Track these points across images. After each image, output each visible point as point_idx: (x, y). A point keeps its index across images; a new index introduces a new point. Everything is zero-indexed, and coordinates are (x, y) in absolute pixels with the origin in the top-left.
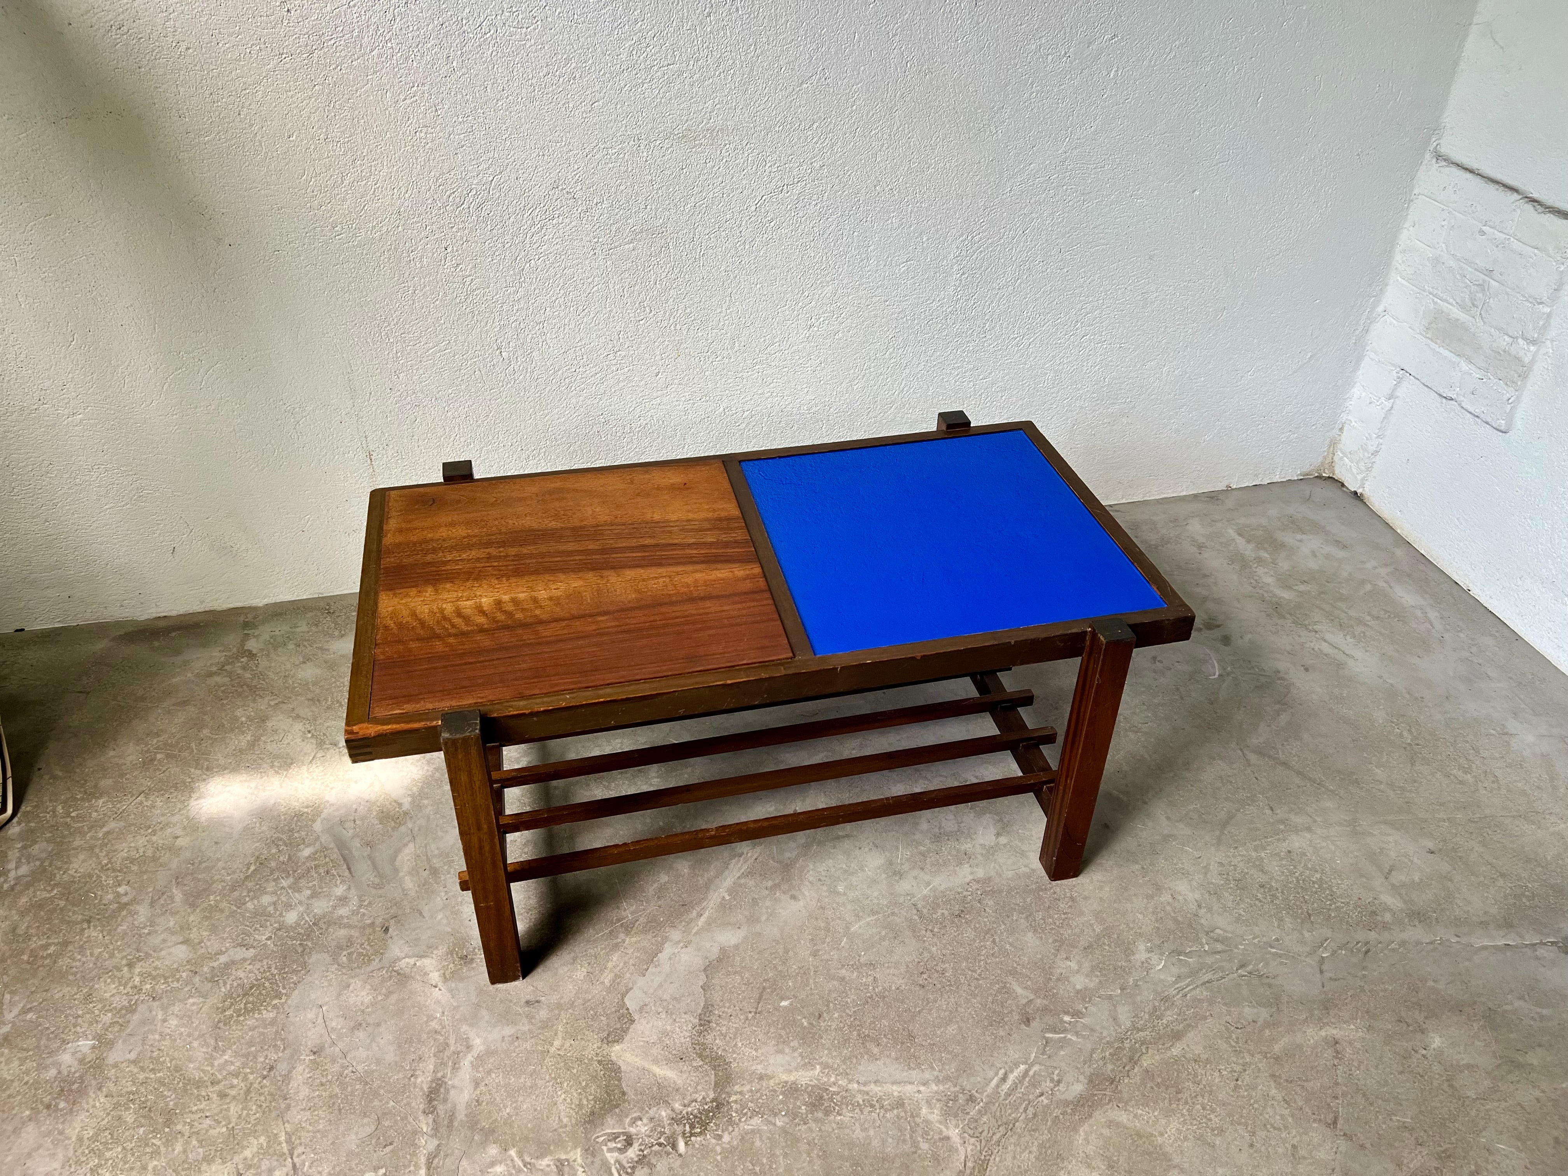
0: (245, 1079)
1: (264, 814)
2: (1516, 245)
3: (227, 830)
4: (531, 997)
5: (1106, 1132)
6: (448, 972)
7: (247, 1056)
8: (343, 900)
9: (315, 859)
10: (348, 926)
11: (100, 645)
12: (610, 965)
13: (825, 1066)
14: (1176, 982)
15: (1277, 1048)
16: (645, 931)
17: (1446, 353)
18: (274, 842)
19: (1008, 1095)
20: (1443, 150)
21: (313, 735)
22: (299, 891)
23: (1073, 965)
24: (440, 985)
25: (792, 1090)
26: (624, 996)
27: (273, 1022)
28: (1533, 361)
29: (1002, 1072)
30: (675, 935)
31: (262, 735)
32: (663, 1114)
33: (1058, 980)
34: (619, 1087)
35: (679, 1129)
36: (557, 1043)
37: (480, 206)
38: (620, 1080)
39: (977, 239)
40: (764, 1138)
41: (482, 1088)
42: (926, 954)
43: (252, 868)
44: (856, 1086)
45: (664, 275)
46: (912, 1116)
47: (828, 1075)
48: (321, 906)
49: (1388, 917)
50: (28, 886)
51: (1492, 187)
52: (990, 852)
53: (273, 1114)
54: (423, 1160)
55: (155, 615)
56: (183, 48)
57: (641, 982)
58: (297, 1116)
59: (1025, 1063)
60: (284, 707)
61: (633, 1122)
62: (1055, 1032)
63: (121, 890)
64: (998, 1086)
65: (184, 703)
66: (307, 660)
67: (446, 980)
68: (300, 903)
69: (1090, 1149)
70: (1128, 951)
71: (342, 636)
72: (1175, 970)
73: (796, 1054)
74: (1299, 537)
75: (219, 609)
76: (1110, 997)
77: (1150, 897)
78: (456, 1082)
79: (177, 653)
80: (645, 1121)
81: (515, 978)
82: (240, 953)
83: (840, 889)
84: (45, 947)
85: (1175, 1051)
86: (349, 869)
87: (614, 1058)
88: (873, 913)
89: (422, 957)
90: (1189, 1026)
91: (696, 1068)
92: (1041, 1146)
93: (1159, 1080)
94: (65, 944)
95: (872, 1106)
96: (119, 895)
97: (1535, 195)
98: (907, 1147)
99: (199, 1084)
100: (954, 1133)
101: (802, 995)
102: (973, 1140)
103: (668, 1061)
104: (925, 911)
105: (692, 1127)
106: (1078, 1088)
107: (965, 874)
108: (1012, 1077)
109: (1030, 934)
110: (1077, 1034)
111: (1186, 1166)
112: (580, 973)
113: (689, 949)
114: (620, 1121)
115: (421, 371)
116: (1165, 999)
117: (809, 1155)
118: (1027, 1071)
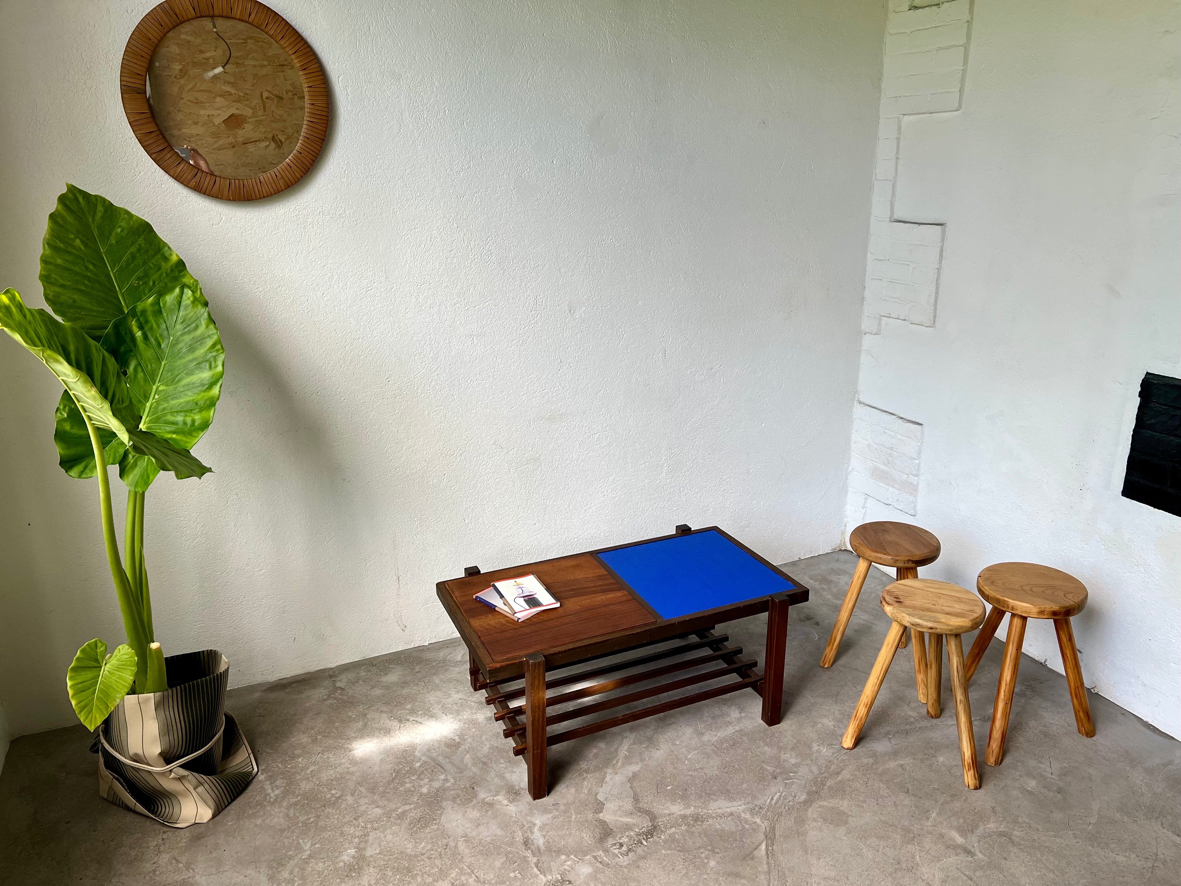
0: (436, 851)
1: (387, 752)
2: (899, 436)
3: (372, 762)
4: (554, 803)
5: (820, 809)
6: (511, 800)
7: (433, 842)
8: (446, 780)
9: (424, 767)
10: (454, 790)
11: (257, 695)
12: (584, 786)
13: (695, 807)
14: (832, 755)
15: (879, 771)
16: (595, 771)
17: (882, 485)
18: (399, 763)
19: (775, 804)
20: (861, 400)
21: (394, 718)
22: (422, 780)
23: (788, 755)
24: (509, 804)
25: (684, 817)
26: (596, 796)
27: (438, 829)
28: (918, 484)
29: (770, 797)
30: (609, 771)
31: (368, 721)
32: (632, 834)
33: (783, 762)
34: (609, 827)
35: (641, 837)
36: (573, 817)
37: (461, 455)
38: (608, 825)
39: (673, 451)
40: (679, 834)
41: (547, 837)
42: (724, 761)
43: (394, 775)
44: (711, 811)
45: (539, 478)
46: (738, 817)
47: (698, 809)
48: (436, 785)
49: (912, 719)
50: (284, 798)
51: (884, 413)
52: (739, 720)
53: (457, 861)
54: (533, 866)
55: (278, 678)
56: (343, 398)
57: (601, 790)
58: (468, 860)
59: (779, 792)
60: (373, 708)
61: (620, 838)
62: (788, 780)
63: (333, 792)
64: (770, 802)
65: (318, 714)
66: (373, 687)
67: (511, 802)
68: (426, 784)
69: (815, 816)
70: (810, 747)
71: (386, 674)
72: (831, 751)
73: (681, 805)
74: (838, 577)
75: (312, 671)
76: (807, 765)
77: (813, 727)
78: (534, 837)
79: (301, 693)
80: (625, 837)
81: (543, 796)
82: (407, 807)
83: (677, 743)
84: (309, 819)
85: (839, 778)
86: (442, 768)
87: (601, 818)
88: (695, 750)
89: (495, 796)
90: (842, 769)
91: (639, 816)
92: (795, 818)
93: (836, 789)
94: (318, 817)
95: (720, 817)
96: (333, 794)
97: (902, 416)
98: (740, 828)
99: (416, 856)
100: (758, 820)
101: (676, 784)
102: (766, 821)
103: (626, 816)
104: (718, 746)
105: (646, 836)
106: (803, 797)
107: (730, 730)
108: (775, 798)
109: (766, 747)
110: (798, 779)
111: (854, 815)
112: (573, 791)
113: (618, 775)
114: (614, 838)
115: (427, 533)
116: (830, 762)
117: (700, 837)
118: (780, 796)
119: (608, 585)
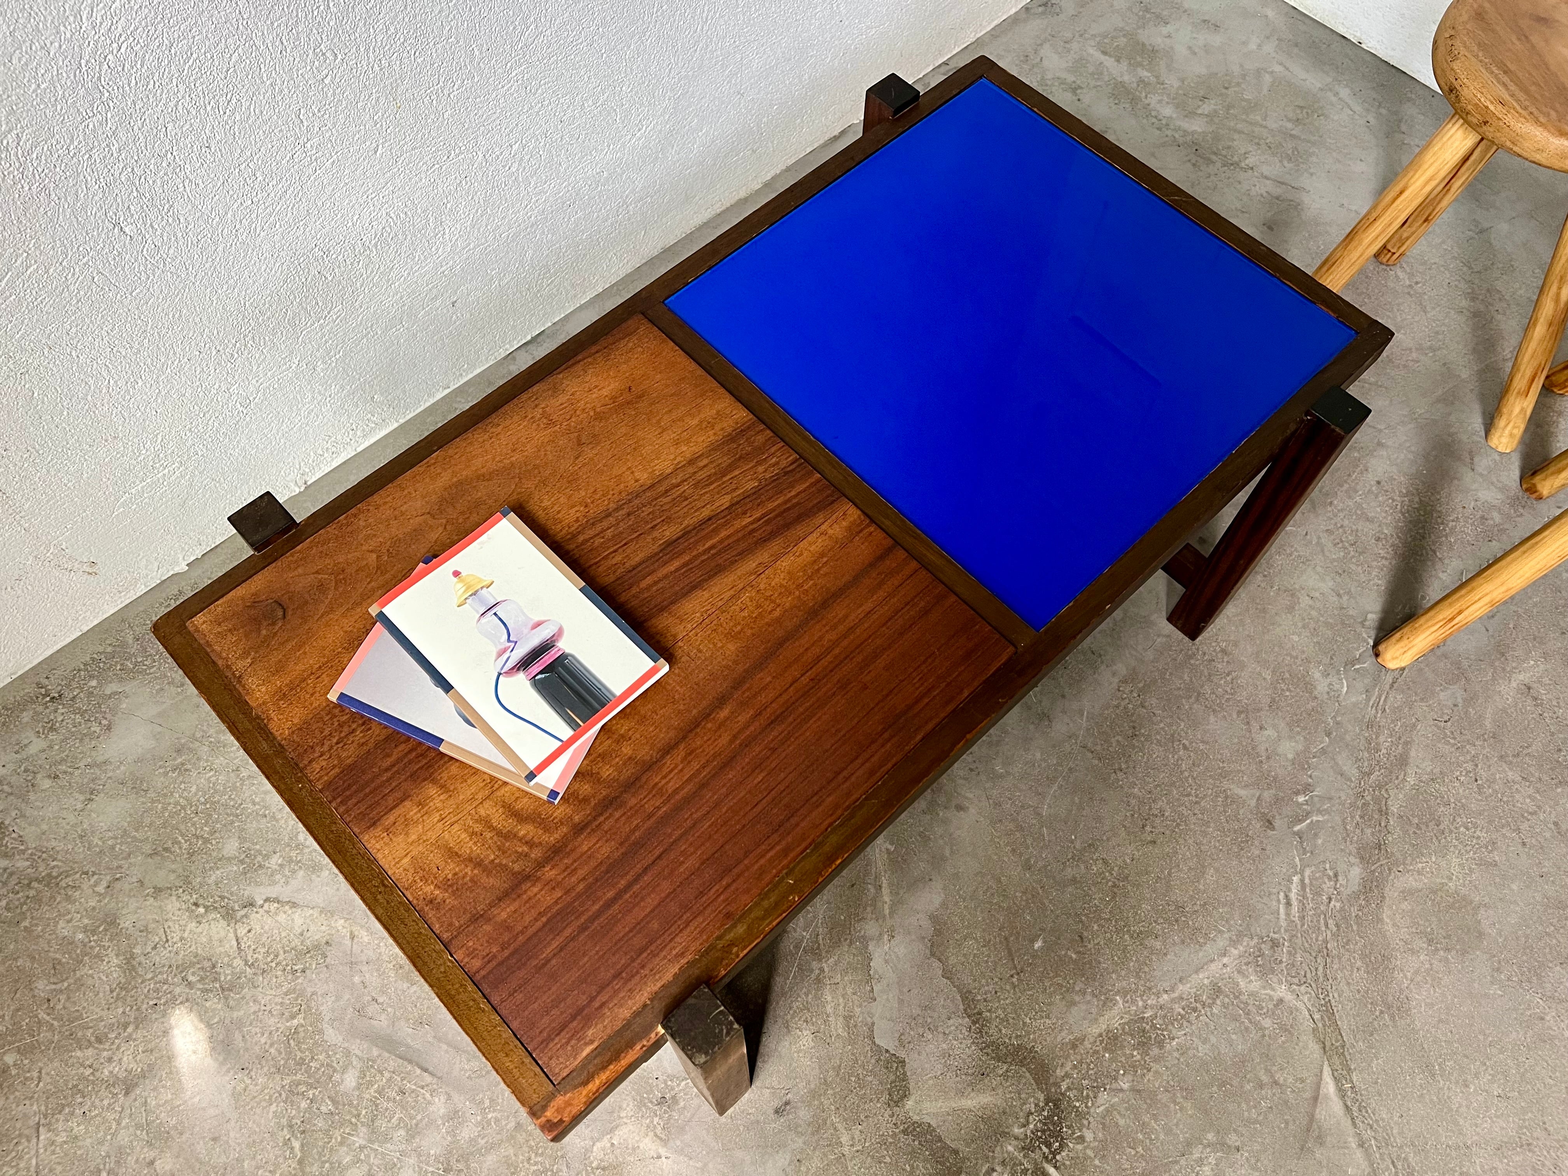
3: (212, 1112)
4: (777, 1103)
5: (1405, 905)
6: (659, 1130)
8: (454, 1116)
9: (370, 1084)
10: (491, 1147)
12: (829, 1009)
13: (1124, 993)
14: (1368, 699)
15: (1488, 723)
16: (837, 944)
18: (293, 1092)
19: (1302, 918)
21: (206, 908)
22: (386, 1138)
23: (1270, 732)
24: (663, 1151)
25: (1112, 1040)
26: (872, 1037)
29: (1282, 895)
30: (870, 928)
31: (131, 947)
32: (1010, 1148)
33: (1268, 758)
34: (946, 1147)
35: (1037, 1156)
36: (845, 1139)
38: (940, 1140)
40: (1123, 1112)
42: (1133, 802)
43: (296, 1145)
44: (1165, 996)
46: (1236, 997)
47: (1134, 1002)
48: (434, 1143)
49: (1497, 517)
52: (1114, 636)
57: (877, 1008)
59: (1297, 873)
60: (125, 886)
62: (1301, 821)
64: (1288, 914)
66: (91, 795)
67: (665, 1142)
68: (403, 1153)
69: (1404, 933)
70: (1309, 687)
71: (109, 728)
72: (1360, 685)
73: (1088, 997)
74: (1165, 30)
76: (1323, 751)
77: (1291, 609)
80: (999, 1168)
86: (426, 1070)
87: (916, 1118)
88: (1051, 780)
89: (612, 1130)
90: (1406, 743)
91: (1005, 1076)
92: (1363, 956)
93: (1416, 821)
95: (1195, 1010)
98: (1254, 1035)
100: (1282, 991)
101: (1049, 924)
102: (1303, 988)
103: (972, 1085)
104: (1099, 748)
105: (1048, 1145)
106: (1356, 872)
107: (1107, 678)
108: (1293, 896)
109: (1212, 719)
110: (1320, 812)
111: (1487, 900)
112: (806, 1039)
113: (897, 938)
116: (1370, 725)
117: (1175, 1103)
118: (1302, 881)
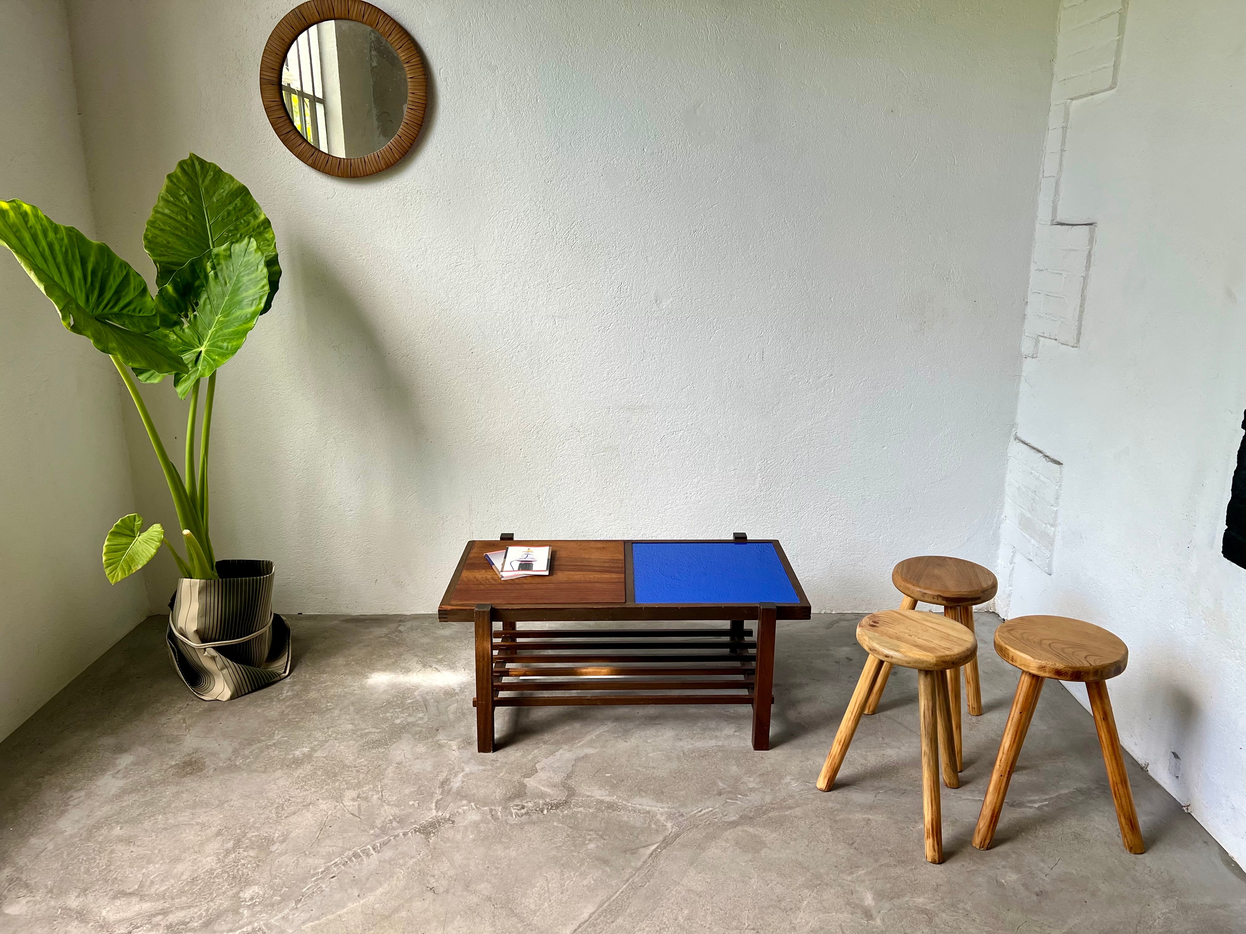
0: (368, 767)
1: (393, 686)
2: (1042, 478)
3: (377, 690)
5: (741, 833)
7: (370, 761)
8: (421, 719)
9: (412, 704)
10: (422, 727)
11: (336, 622)
12: (533, 753)
13: (618, 796)
14: (800, 792)
15: (838, 818)
16: (552, 744)
17: (1026, 535)
18: (396, 696)
19: (700, 816)
20: (1019, 435)
21: (421, 663)
22: (403, 713)
23: (752, 780)
24: (456, 750)
25: (600, 802)
26: (536, 763)
27: (383, 752)
28: (1054, 535)
29: (701, 809)
30: (566, 747)
31: (399, 660)
32: (541, 801)
33: (742, 783)
34: (524, 791)
35: (546, 807)
36: (501, 774)
37: (538, 433)
38: (525, 789)
40: (582, 814)
41: (465, 783)
42: (681, 767)
43: (385, 704)
44: (630, 804)
45: (617, 468)
46: (652, 817)
47: (619, 800)
48: (411, 719)
50: (291, 699)
51: (1033, 451)
52: (728, 737)
53: (377, 779)
54: (435, 801)
55: (360, 614)
56: (430, 364)
57: (545, 760)
58: (386, 781)
59: (713, 808)
60: (411, 652)
61: (527, 802)
62: (732, 800)
63: (329, 704)
64: (696, 813)
65: (367, 646)
66: (425, 635)
67: (459, 748)
68: (403, 717)
69: (730, 837)
70: (781, 778)
72: (802, 788)
73: (607, 791)
75: (389, 614)
76: (764, 792)
77: (802, 762)
78: (455, 780)
79: (367, 628)
80: (532, 802)
81: (488, 751)
82: (374, 730)
83: (649, 741)
84: (295, 718)
85: (786, 813)
86: (426, 709)
87: (525, 782)
88: (662, 751)
89: (450, 740)
90: (798, 806)
91: (561, 790)
92: (708, 833)
93: (774, 821)
94: (302, 719)
95: (635, 811)
96: (327, 706)
97: (1048, 454)
98: (646, 825)
99: (349, 767)
100: (669, 825)
101: (617, 773)
102: (677, 828)
103: (548, 786)
104: (687, 753)
105: (552, 807)
106: (734, 818)
107: (713, 743)
108: (705, 811)
109: (735, 767)
110: (742, 802)
111: (773, 848)
112: (519, 754)
113: (571, 753)
114: (521, 801)
116: (791, 796)
117: (600, 822)
118: (712, 811)
119: (613, 567)
